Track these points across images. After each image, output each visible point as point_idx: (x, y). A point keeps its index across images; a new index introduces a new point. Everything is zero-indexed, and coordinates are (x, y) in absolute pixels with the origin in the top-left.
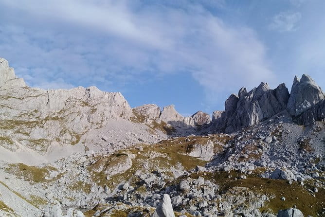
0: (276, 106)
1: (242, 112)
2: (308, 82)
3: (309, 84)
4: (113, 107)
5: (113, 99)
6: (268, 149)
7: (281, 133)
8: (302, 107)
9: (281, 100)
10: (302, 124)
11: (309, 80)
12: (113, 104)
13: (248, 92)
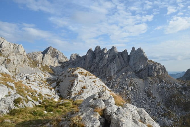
0: (123, 63)
1: (102, 65)
2: (143, 54)
3: (143, 55)
4: (18, 56)
5: (17, 49)
6: (132, 95)
7: (134, 84)
8: (139, 67)
9: (126, 60)
10: (141, 78)
11: (143, 53)
12: (18, 53)
13: (101, 49)
